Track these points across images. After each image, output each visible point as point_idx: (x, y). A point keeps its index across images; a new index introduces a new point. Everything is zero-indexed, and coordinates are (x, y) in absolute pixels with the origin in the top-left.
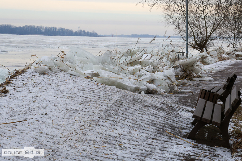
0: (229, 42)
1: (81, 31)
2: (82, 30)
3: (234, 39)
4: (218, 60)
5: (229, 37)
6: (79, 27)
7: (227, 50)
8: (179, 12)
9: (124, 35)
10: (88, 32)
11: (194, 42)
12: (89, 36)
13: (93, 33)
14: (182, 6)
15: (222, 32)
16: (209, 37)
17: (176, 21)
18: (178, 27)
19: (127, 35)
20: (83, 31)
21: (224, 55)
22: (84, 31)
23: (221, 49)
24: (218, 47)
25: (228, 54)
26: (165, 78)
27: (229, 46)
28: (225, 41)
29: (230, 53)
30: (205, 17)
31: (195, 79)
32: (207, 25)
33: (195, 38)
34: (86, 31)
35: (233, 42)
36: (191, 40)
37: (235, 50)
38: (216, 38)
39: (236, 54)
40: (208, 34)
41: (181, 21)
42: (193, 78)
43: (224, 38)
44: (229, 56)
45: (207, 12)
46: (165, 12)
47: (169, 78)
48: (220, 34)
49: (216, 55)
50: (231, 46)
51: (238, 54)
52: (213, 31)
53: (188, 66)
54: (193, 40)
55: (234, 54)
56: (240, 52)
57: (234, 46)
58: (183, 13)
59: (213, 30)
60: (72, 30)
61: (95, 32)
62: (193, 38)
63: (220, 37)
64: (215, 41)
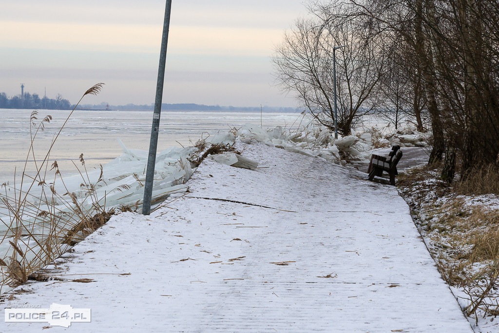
0: (388, 119)
1: (27, 96)
2: (31, 93)
3: (397, 115)
4: (373, 147)
5: (388, 110)
6: (22, 87)
7: (387, 132)
8: (305, 69)
9: (135, 104)
10: (45, 100)
11: (330, 119)
12: (48, 109)
13: (58, 101)
14: (311, 59)
15: (376, 102)
16: (355, 111)
17: (301, 84)
18: (303, 94)
19: (141, 106)
20: (34, 95)
21: (382, 140)
22: (36, 96)
23: (376, 131)
24: (370, 128)
25: (387, 138)
26: (330, 154)
27: (388, 126)
28: (383, 117)
29: (391, 137)
30: (349, 78)
31: (353, 161)
32: (352, 92)
33: (332, 111)
34: (41, 97)
35: (395, 120)
36: (326, 117)
37: (399, 132)
38: (367, 113)
39: (399, 138)
40: (354, 105)
41: (308, 84)
42: (351, 161)
43: (380, 112)
44: (389, 141)
45: (352, 69)
46: (280, 69)
47: (334, 154)
48: (374, 105)
49: (370, 140)
50: (393, 126)
51: (403, 138)
52: (362, 102)
53: (344, 146)
54: (329, 115)
55: (396, 137)
56: (407, 135)
57: (396, 125)
58: (311, 71)
59: (361, 100)
60: (4, 93)
61: (65, 98)
62: (330, 112)
63: (374, 110)
64: (365, 118)
